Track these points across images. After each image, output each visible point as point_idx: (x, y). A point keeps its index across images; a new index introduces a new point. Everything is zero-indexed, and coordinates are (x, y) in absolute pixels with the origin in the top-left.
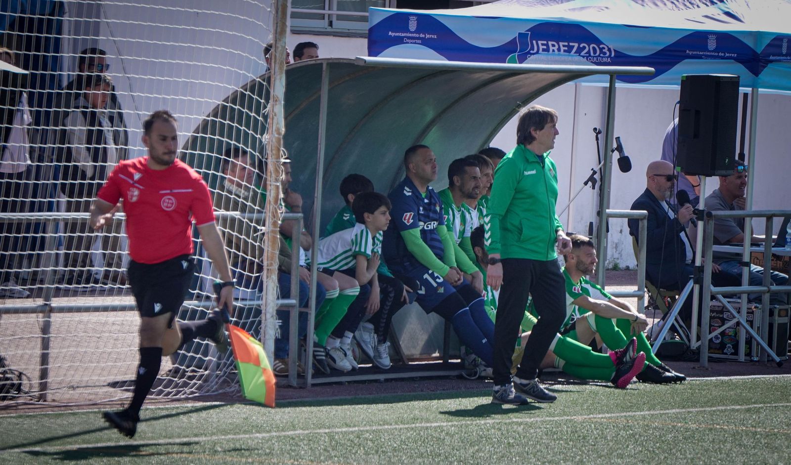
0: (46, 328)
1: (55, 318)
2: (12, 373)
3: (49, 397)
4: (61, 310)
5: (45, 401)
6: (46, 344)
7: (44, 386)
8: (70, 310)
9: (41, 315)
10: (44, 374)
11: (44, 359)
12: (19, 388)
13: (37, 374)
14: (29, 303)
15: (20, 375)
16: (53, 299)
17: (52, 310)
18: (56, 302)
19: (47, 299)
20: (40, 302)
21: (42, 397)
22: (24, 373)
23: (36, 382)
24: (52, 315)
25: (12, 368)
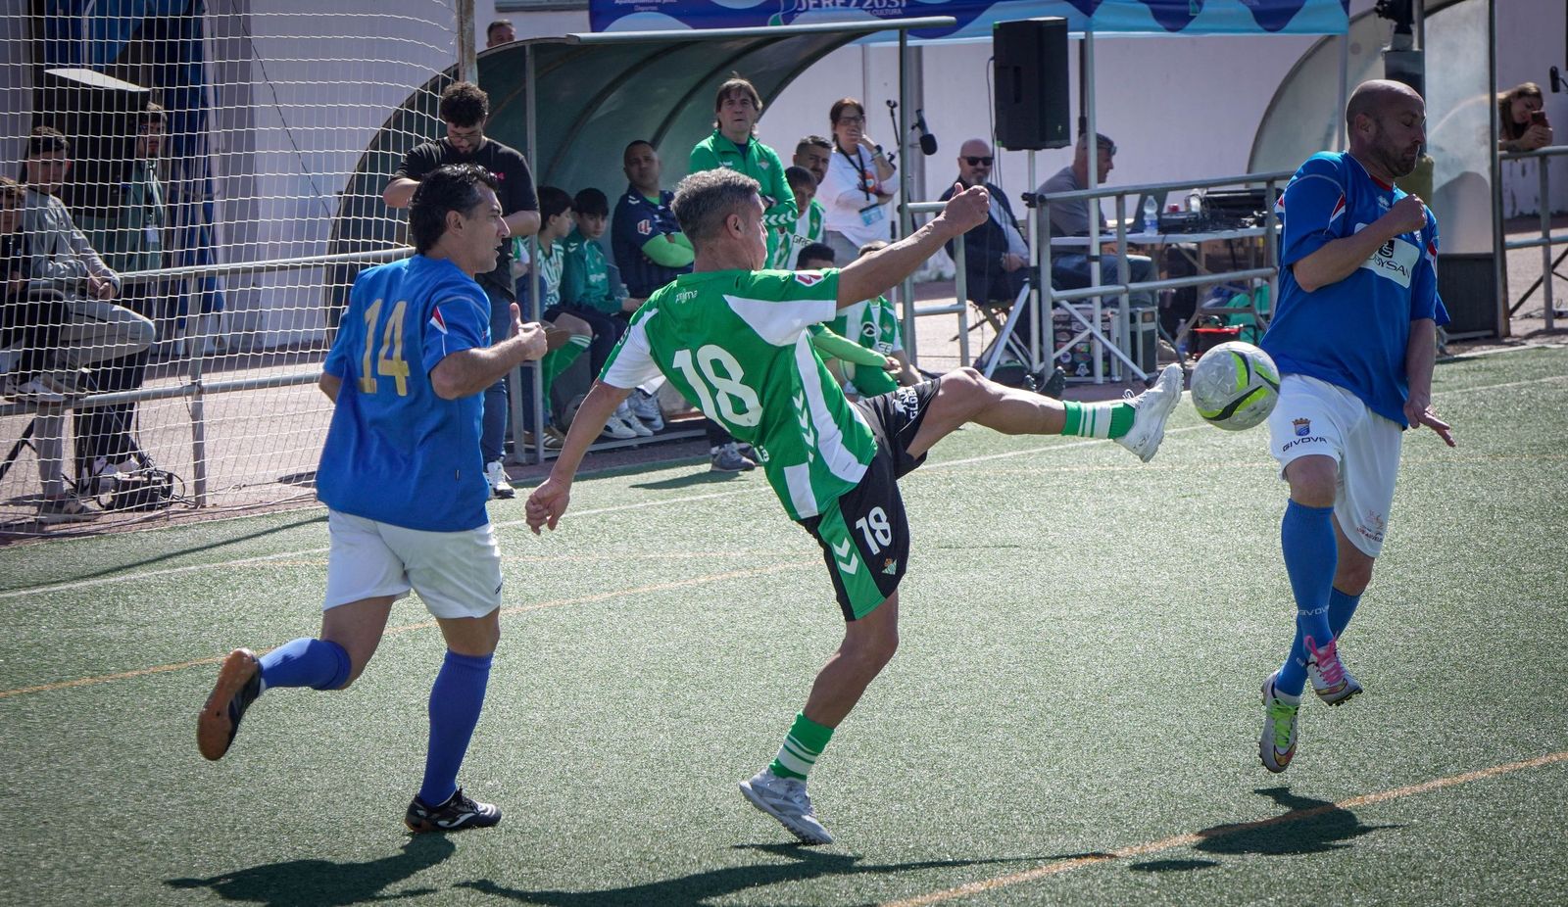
0: (196, 413)
1: (207, 398)
2: (158, 475)
3: (209, 502)
4: (213, 390)
5: (204, 507)
6: (198, 432)
7: (199, 487)
8: (225, 388)
9: (189, 398)
10: (199, 471)
11: (198, 451)
12: (167, 492)
13: (191, 472)
14: (172, 383)
15: (170, 478)
16: (203, 376)
17: (202, 391)
18: (208, 379)
19: (195, 376)
20: (187, 380)
21: (200, 503)
22: (176, 473)
23: (190, 483)
24: (203, 396)
25: (160, 468)
